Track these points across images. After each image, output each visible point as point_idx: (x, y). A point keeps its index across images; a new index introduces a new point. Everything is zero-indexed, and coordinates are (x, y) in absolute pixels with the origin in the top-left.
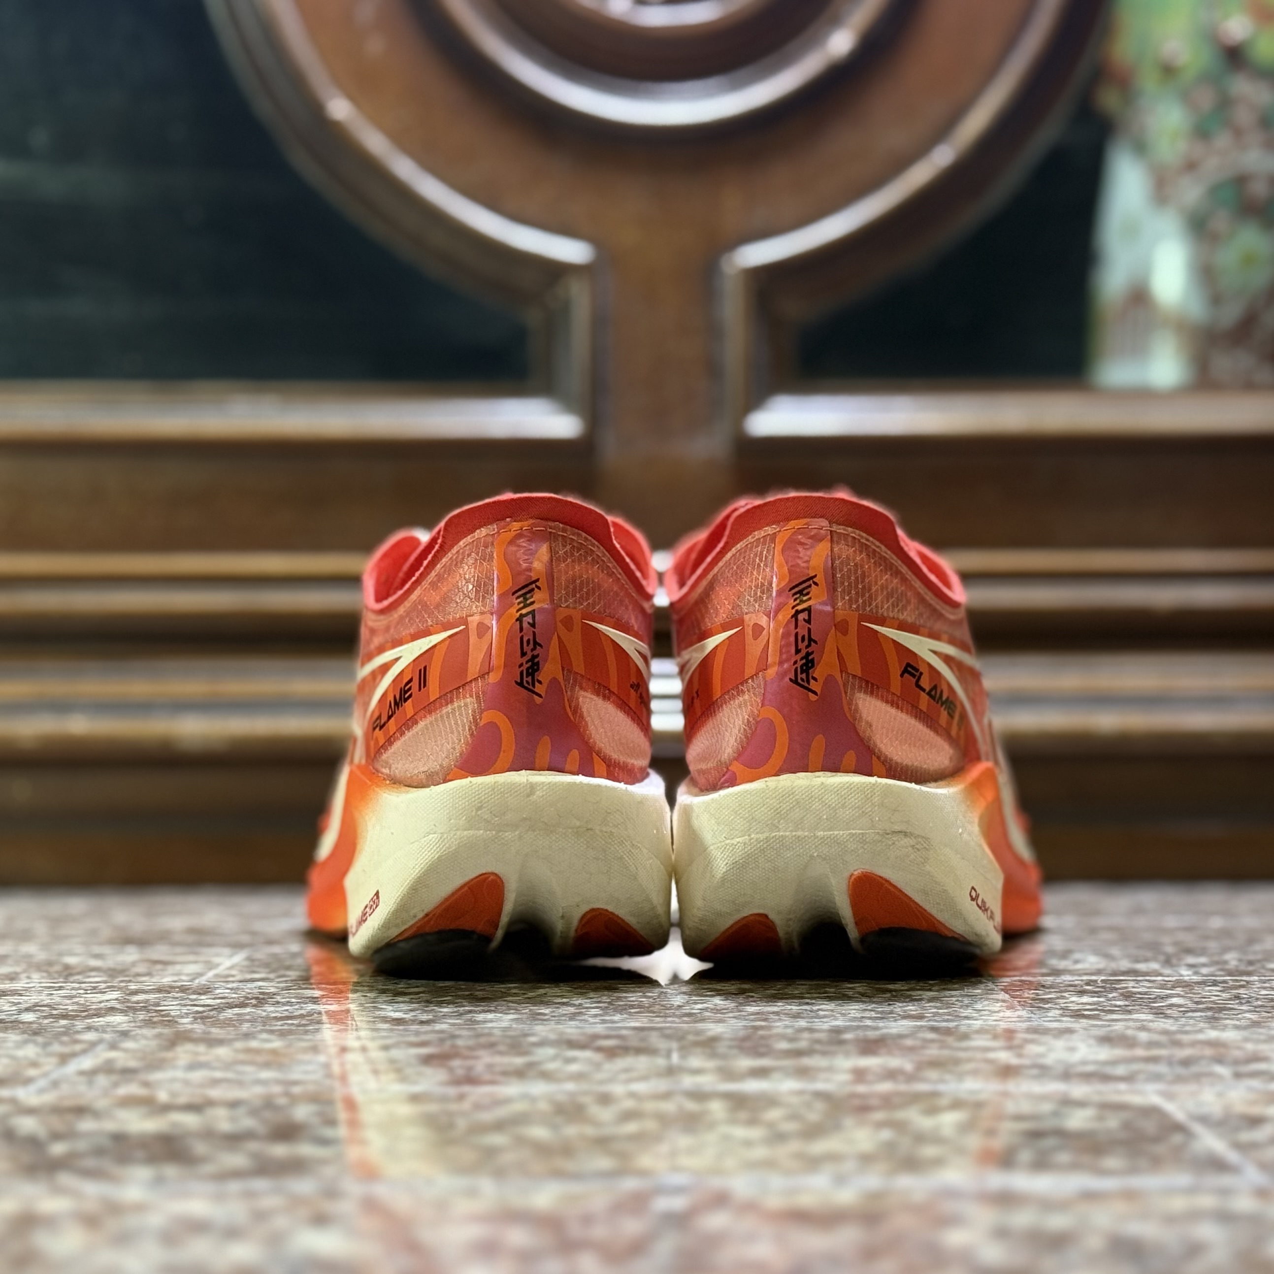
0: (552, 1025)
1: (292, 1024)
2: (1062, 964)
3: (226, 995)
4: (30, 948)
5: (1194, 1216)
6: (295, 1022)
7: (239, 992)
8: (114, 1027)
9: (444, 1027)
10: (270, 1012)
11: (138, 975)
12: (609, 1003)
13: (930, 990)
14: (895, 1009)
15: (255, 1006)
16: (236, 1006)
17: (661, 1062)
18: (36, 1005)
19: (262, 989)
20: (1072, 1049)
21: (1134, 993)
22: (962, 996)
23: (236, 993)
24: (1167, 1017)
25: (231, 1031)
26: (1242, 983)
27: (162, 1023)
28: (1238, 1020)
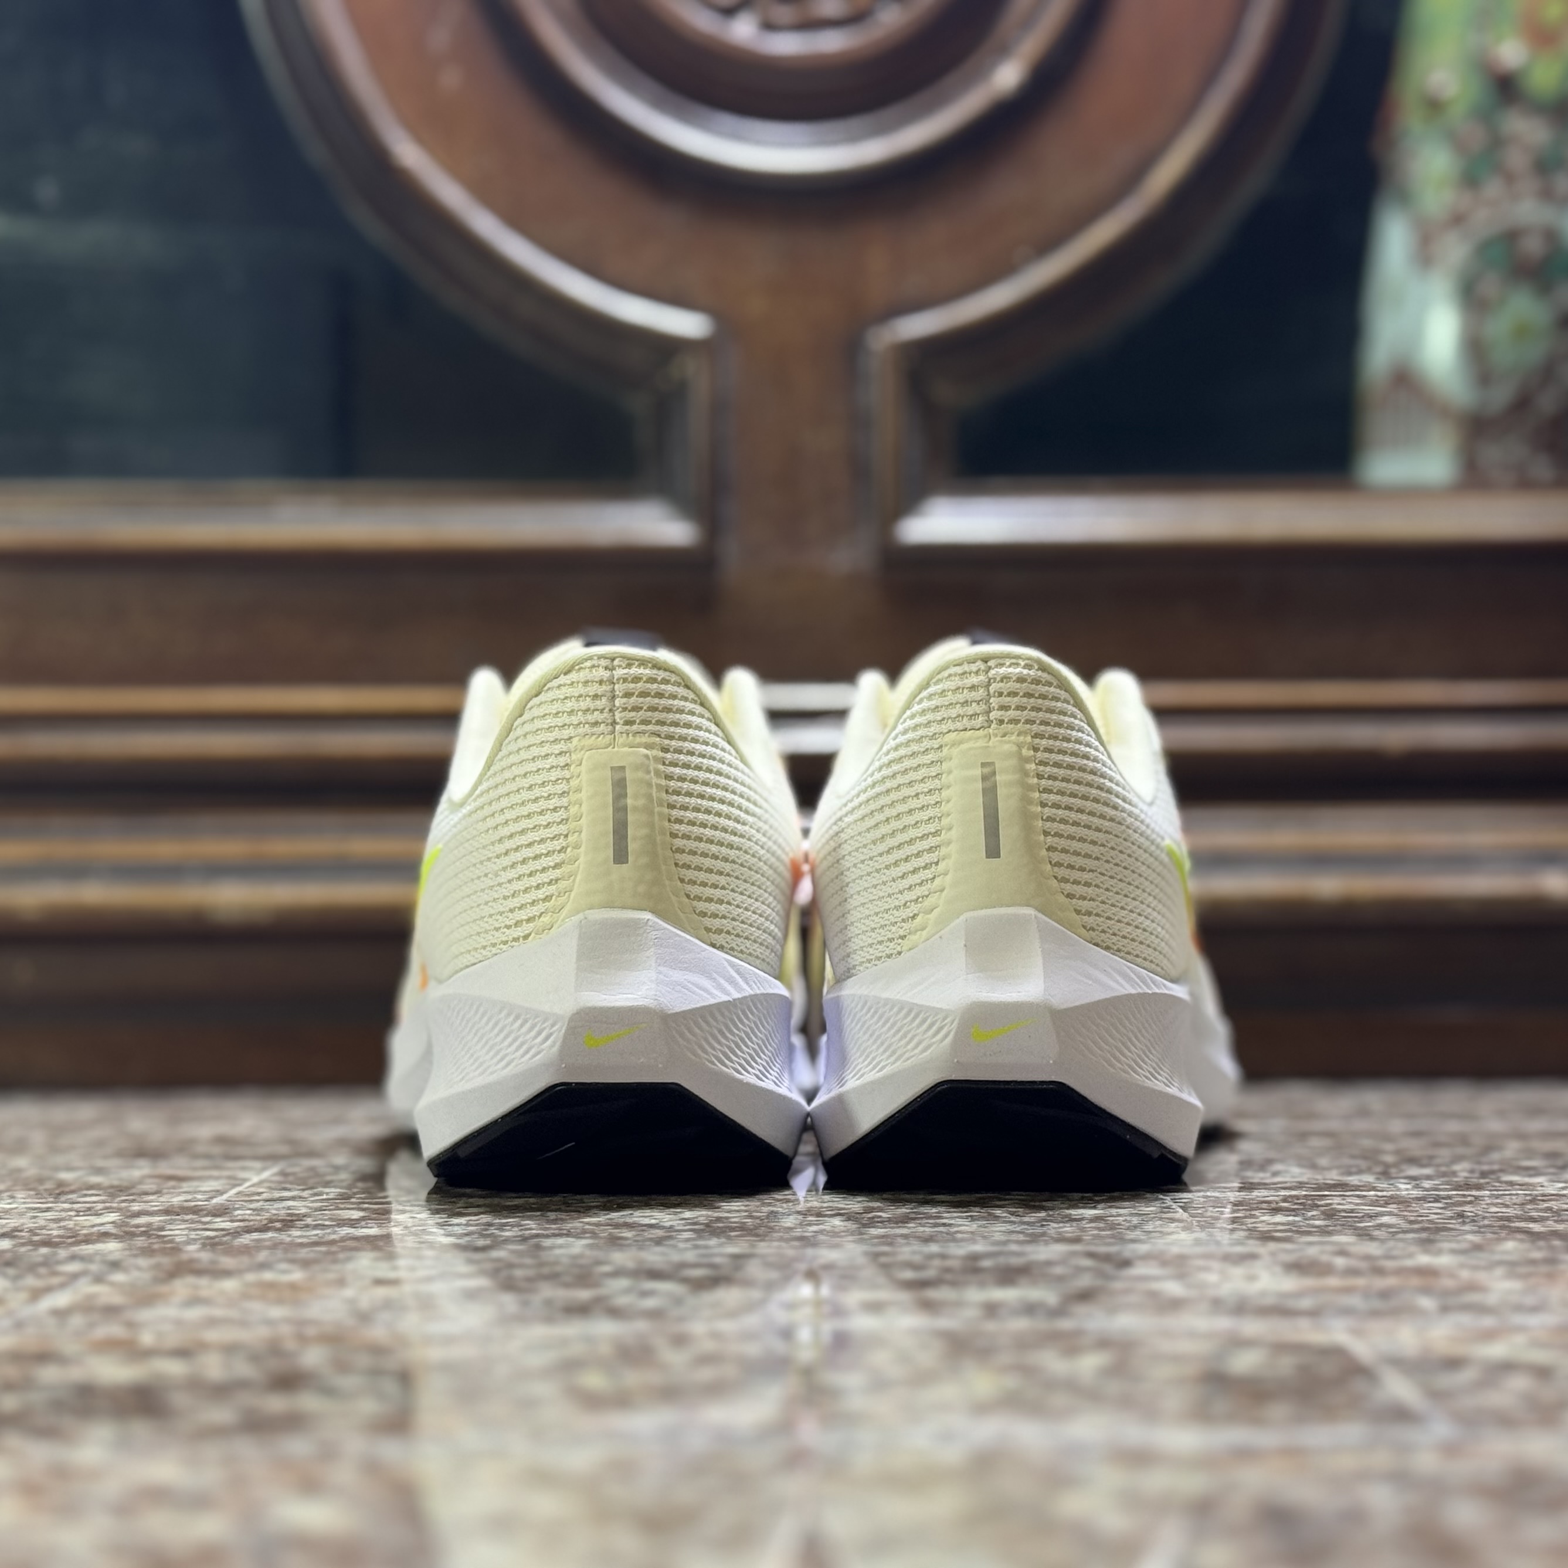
0: (635, 1253)
1: (320, 1252)
3: (247, 1217)
4: (21, 1162)
6: (323, 1249)
7: (262, 1214)
8: (104, 1255)
10: (296, 1237)
11: (147, 1193)
12: (707, 1225)
13: (1095, 1208)
14: (1049, 1231)
15: (278, 1230)
16: (257, 1230)
17: (755, 1294)
18: (16, 1230)
19: (290, 1209)
20: (1252, 1278)
21: (1339, 1211)
22: (1132, 1215)
23: (259, 1215)
24: (1372, 1238)
25: (245, 1260)
26: (1469, 1199)
27: (164, 1251)
28: (1459, 1242)
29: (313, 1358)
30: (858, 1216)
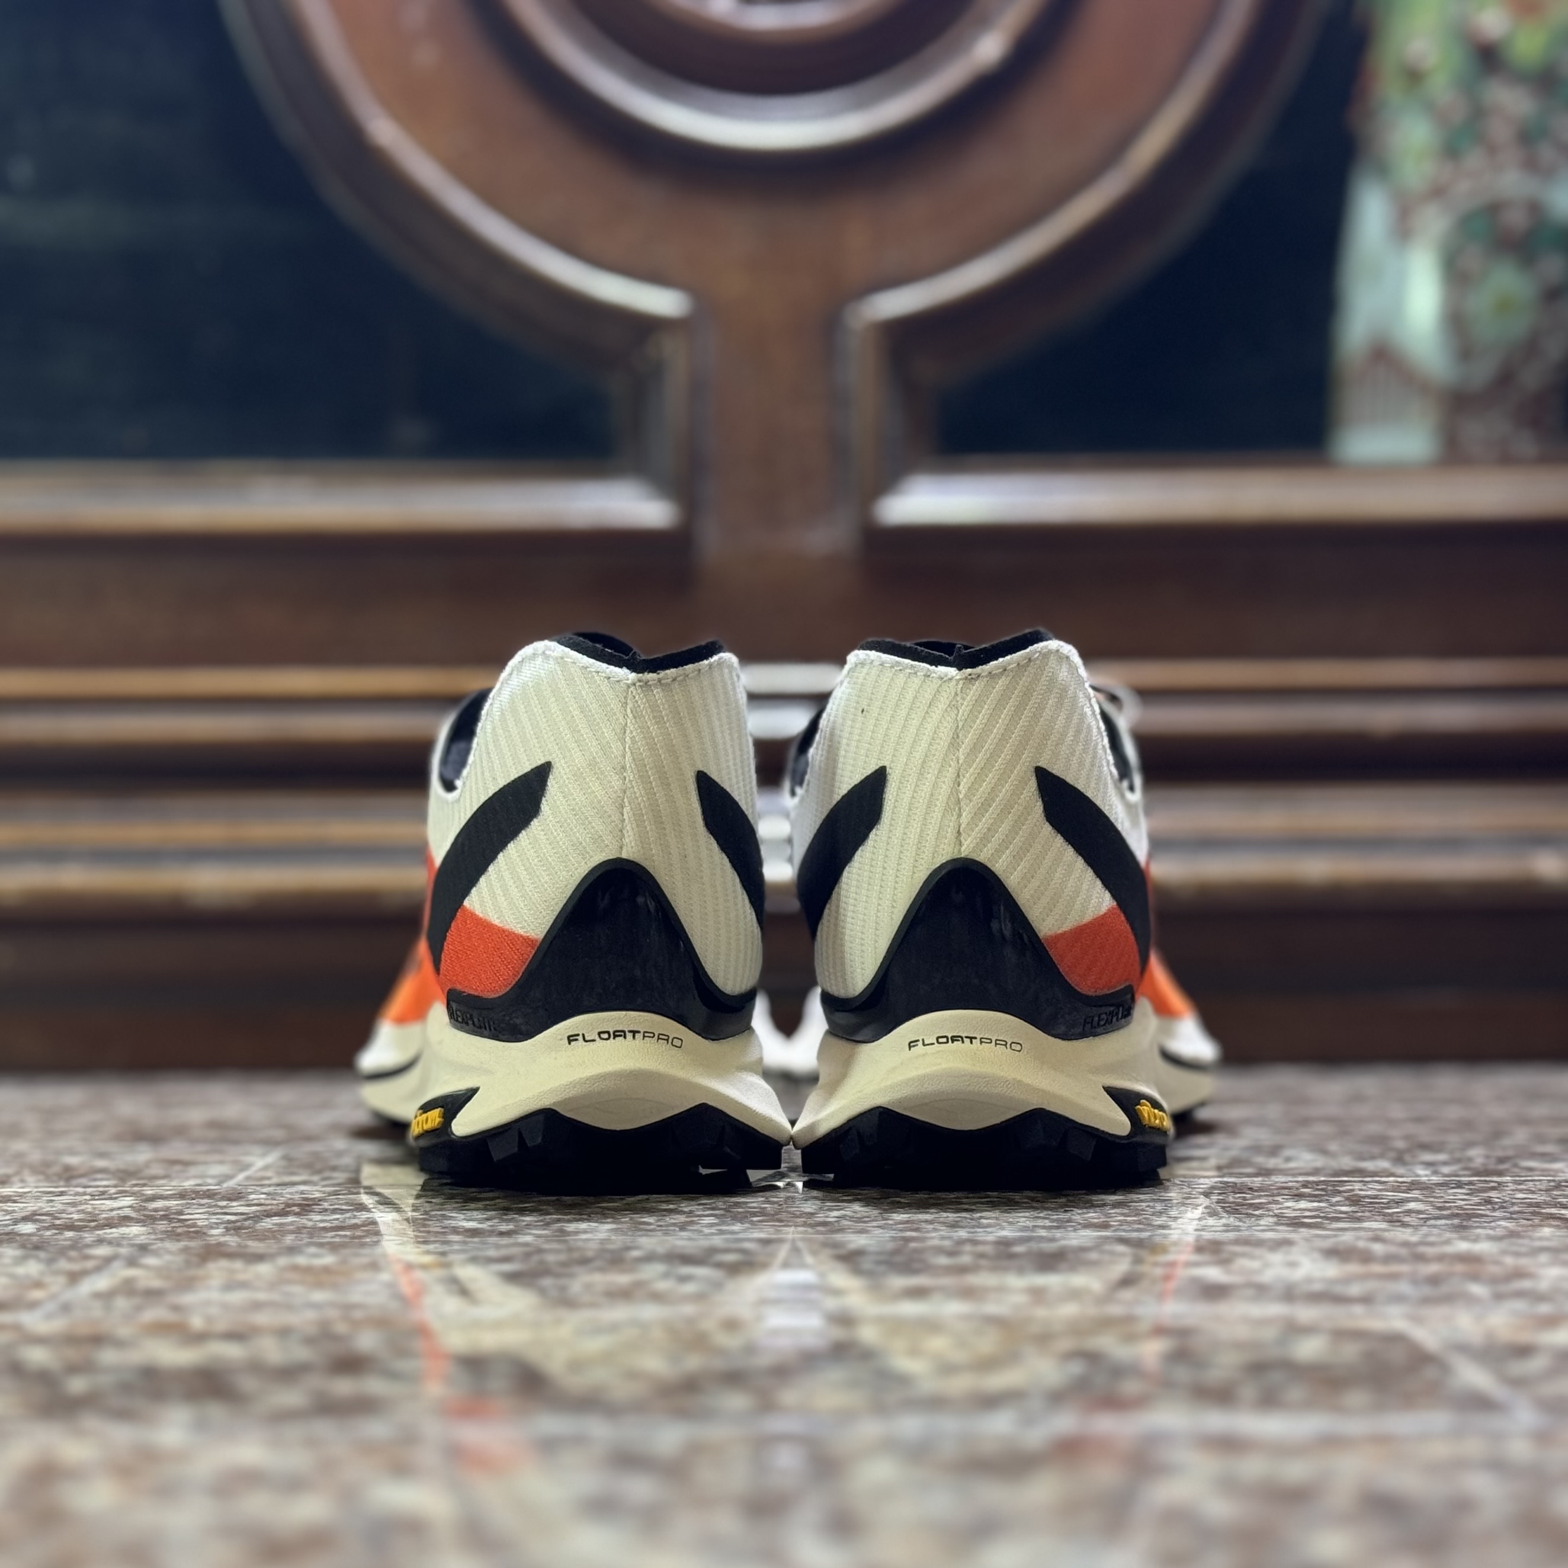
0: (661, 1238)
1: (345, 1236)
2: (1272, 1163)
3: (263, 1201)
4: (20, 1146)
5: (1460, 1464)
6: (348, 1233)
7: (277, 1198)
8: (130, 1239)
9: (528, 1239)
10: (317, 1221)
11: (154, 1177)
13: (1114, 1193)
14: (1073, 1217)
15: (297, 1214)
16: (276, 1214)
18: (34, 1213)
19: (305, 1194)
20: (1293, 1264)
21: (1362, 1197)
22: (1154, 1200)
23: (274, 1199)
24: (1405, 1225)
25: (272, 1244)
26: (1493, 1185)
27: (187, 1235)
28: (1492, 1228)
29: (367, 1341)
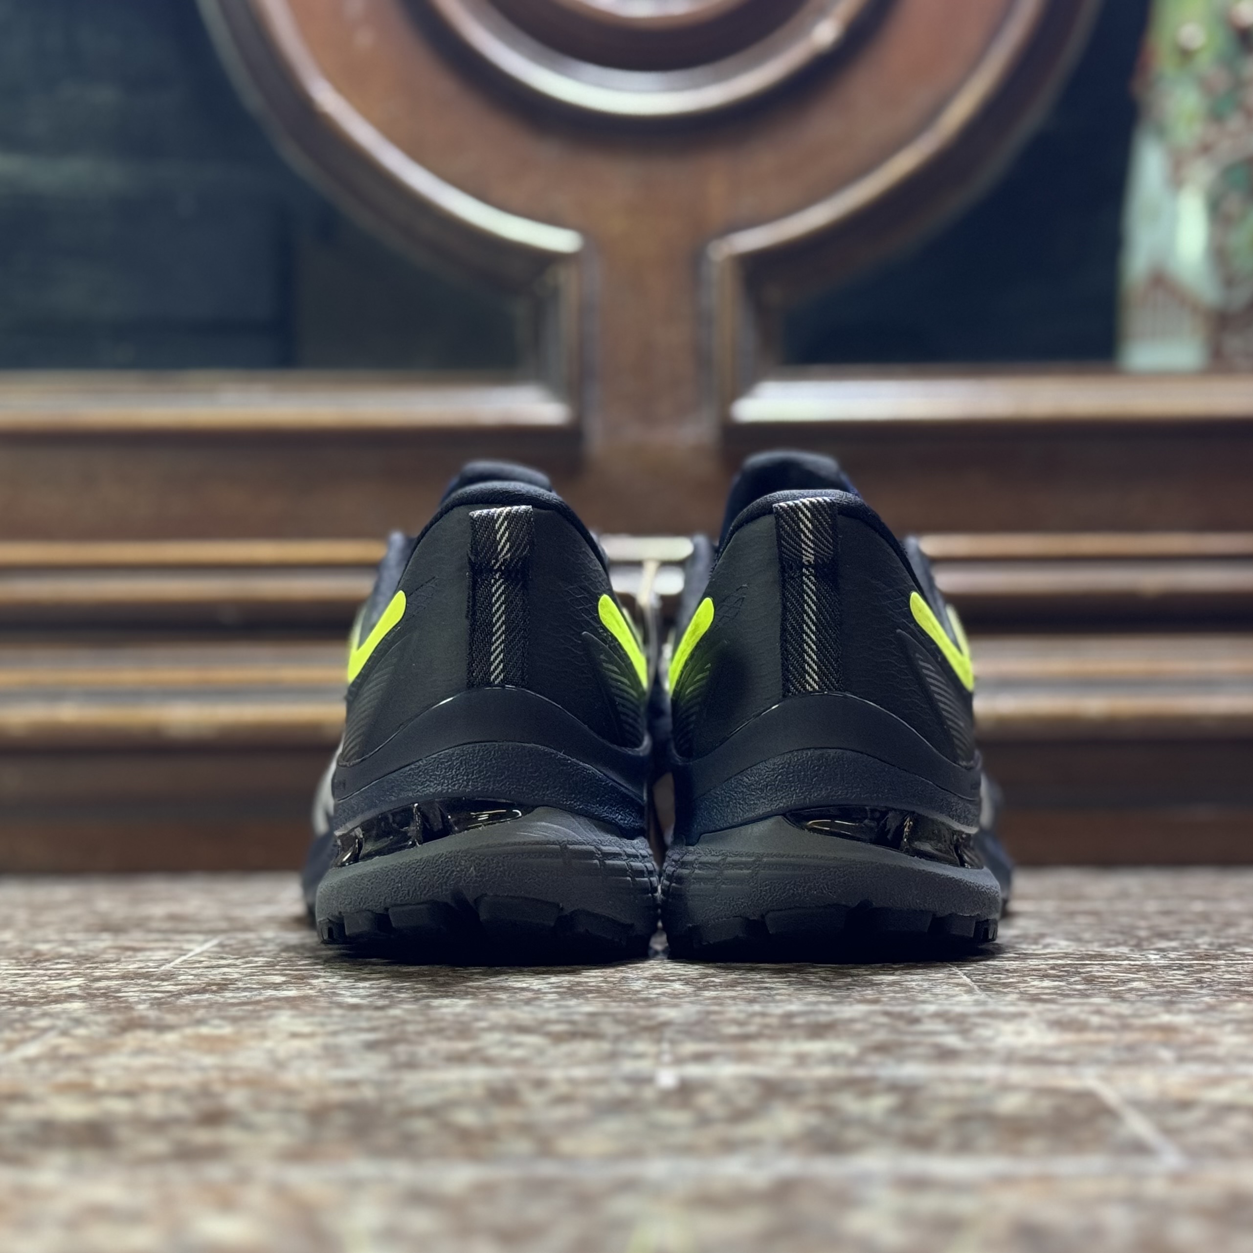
0: (508, 1011)
1: (248, 1010)
2: (1031, 949)
3: (189, 981)
5: (1104, 1200)
6: (250, 1008)
7: (202, 979)
8: (69, 1013)
9: (397, 1012)
10: (229, 998)
11: (108, 962)
12: (569, 988)
13: (893, 974)
14: (853, 994)
15: (214, 992)
16: (196, 992)
17: (606, 1046)
19: (225, 975)
20: (1020, 1033)
21: (1097, 977)
22: (923, 980)
23: (199, 980)
24: (1124, 1000)
25: (185, 1017)
26: (1208, 967)
27: (118, 1010)
28: (1196, 1003)
29: (236, 1099)
30: (694, 981)
